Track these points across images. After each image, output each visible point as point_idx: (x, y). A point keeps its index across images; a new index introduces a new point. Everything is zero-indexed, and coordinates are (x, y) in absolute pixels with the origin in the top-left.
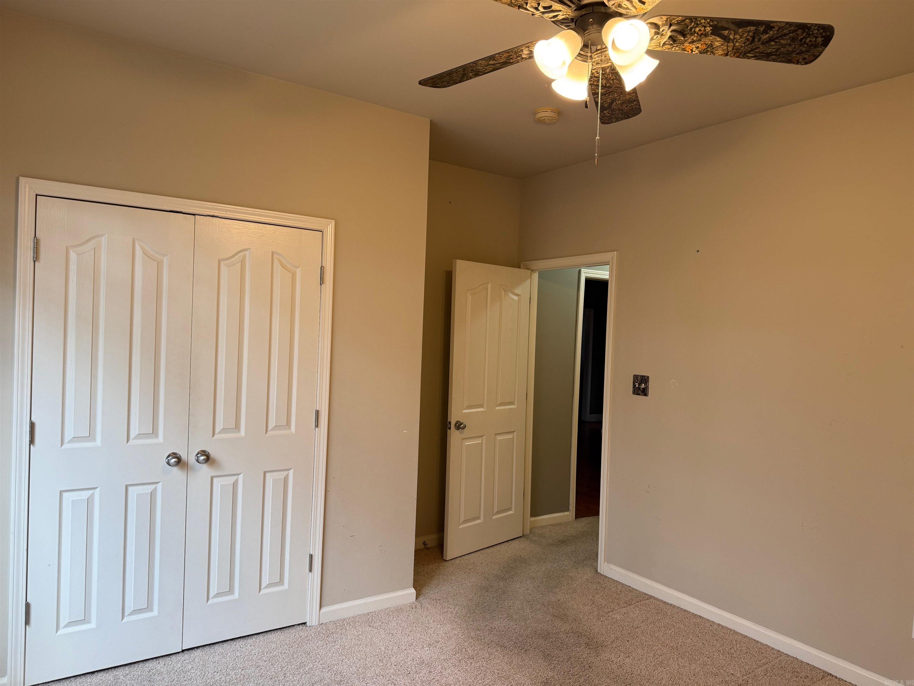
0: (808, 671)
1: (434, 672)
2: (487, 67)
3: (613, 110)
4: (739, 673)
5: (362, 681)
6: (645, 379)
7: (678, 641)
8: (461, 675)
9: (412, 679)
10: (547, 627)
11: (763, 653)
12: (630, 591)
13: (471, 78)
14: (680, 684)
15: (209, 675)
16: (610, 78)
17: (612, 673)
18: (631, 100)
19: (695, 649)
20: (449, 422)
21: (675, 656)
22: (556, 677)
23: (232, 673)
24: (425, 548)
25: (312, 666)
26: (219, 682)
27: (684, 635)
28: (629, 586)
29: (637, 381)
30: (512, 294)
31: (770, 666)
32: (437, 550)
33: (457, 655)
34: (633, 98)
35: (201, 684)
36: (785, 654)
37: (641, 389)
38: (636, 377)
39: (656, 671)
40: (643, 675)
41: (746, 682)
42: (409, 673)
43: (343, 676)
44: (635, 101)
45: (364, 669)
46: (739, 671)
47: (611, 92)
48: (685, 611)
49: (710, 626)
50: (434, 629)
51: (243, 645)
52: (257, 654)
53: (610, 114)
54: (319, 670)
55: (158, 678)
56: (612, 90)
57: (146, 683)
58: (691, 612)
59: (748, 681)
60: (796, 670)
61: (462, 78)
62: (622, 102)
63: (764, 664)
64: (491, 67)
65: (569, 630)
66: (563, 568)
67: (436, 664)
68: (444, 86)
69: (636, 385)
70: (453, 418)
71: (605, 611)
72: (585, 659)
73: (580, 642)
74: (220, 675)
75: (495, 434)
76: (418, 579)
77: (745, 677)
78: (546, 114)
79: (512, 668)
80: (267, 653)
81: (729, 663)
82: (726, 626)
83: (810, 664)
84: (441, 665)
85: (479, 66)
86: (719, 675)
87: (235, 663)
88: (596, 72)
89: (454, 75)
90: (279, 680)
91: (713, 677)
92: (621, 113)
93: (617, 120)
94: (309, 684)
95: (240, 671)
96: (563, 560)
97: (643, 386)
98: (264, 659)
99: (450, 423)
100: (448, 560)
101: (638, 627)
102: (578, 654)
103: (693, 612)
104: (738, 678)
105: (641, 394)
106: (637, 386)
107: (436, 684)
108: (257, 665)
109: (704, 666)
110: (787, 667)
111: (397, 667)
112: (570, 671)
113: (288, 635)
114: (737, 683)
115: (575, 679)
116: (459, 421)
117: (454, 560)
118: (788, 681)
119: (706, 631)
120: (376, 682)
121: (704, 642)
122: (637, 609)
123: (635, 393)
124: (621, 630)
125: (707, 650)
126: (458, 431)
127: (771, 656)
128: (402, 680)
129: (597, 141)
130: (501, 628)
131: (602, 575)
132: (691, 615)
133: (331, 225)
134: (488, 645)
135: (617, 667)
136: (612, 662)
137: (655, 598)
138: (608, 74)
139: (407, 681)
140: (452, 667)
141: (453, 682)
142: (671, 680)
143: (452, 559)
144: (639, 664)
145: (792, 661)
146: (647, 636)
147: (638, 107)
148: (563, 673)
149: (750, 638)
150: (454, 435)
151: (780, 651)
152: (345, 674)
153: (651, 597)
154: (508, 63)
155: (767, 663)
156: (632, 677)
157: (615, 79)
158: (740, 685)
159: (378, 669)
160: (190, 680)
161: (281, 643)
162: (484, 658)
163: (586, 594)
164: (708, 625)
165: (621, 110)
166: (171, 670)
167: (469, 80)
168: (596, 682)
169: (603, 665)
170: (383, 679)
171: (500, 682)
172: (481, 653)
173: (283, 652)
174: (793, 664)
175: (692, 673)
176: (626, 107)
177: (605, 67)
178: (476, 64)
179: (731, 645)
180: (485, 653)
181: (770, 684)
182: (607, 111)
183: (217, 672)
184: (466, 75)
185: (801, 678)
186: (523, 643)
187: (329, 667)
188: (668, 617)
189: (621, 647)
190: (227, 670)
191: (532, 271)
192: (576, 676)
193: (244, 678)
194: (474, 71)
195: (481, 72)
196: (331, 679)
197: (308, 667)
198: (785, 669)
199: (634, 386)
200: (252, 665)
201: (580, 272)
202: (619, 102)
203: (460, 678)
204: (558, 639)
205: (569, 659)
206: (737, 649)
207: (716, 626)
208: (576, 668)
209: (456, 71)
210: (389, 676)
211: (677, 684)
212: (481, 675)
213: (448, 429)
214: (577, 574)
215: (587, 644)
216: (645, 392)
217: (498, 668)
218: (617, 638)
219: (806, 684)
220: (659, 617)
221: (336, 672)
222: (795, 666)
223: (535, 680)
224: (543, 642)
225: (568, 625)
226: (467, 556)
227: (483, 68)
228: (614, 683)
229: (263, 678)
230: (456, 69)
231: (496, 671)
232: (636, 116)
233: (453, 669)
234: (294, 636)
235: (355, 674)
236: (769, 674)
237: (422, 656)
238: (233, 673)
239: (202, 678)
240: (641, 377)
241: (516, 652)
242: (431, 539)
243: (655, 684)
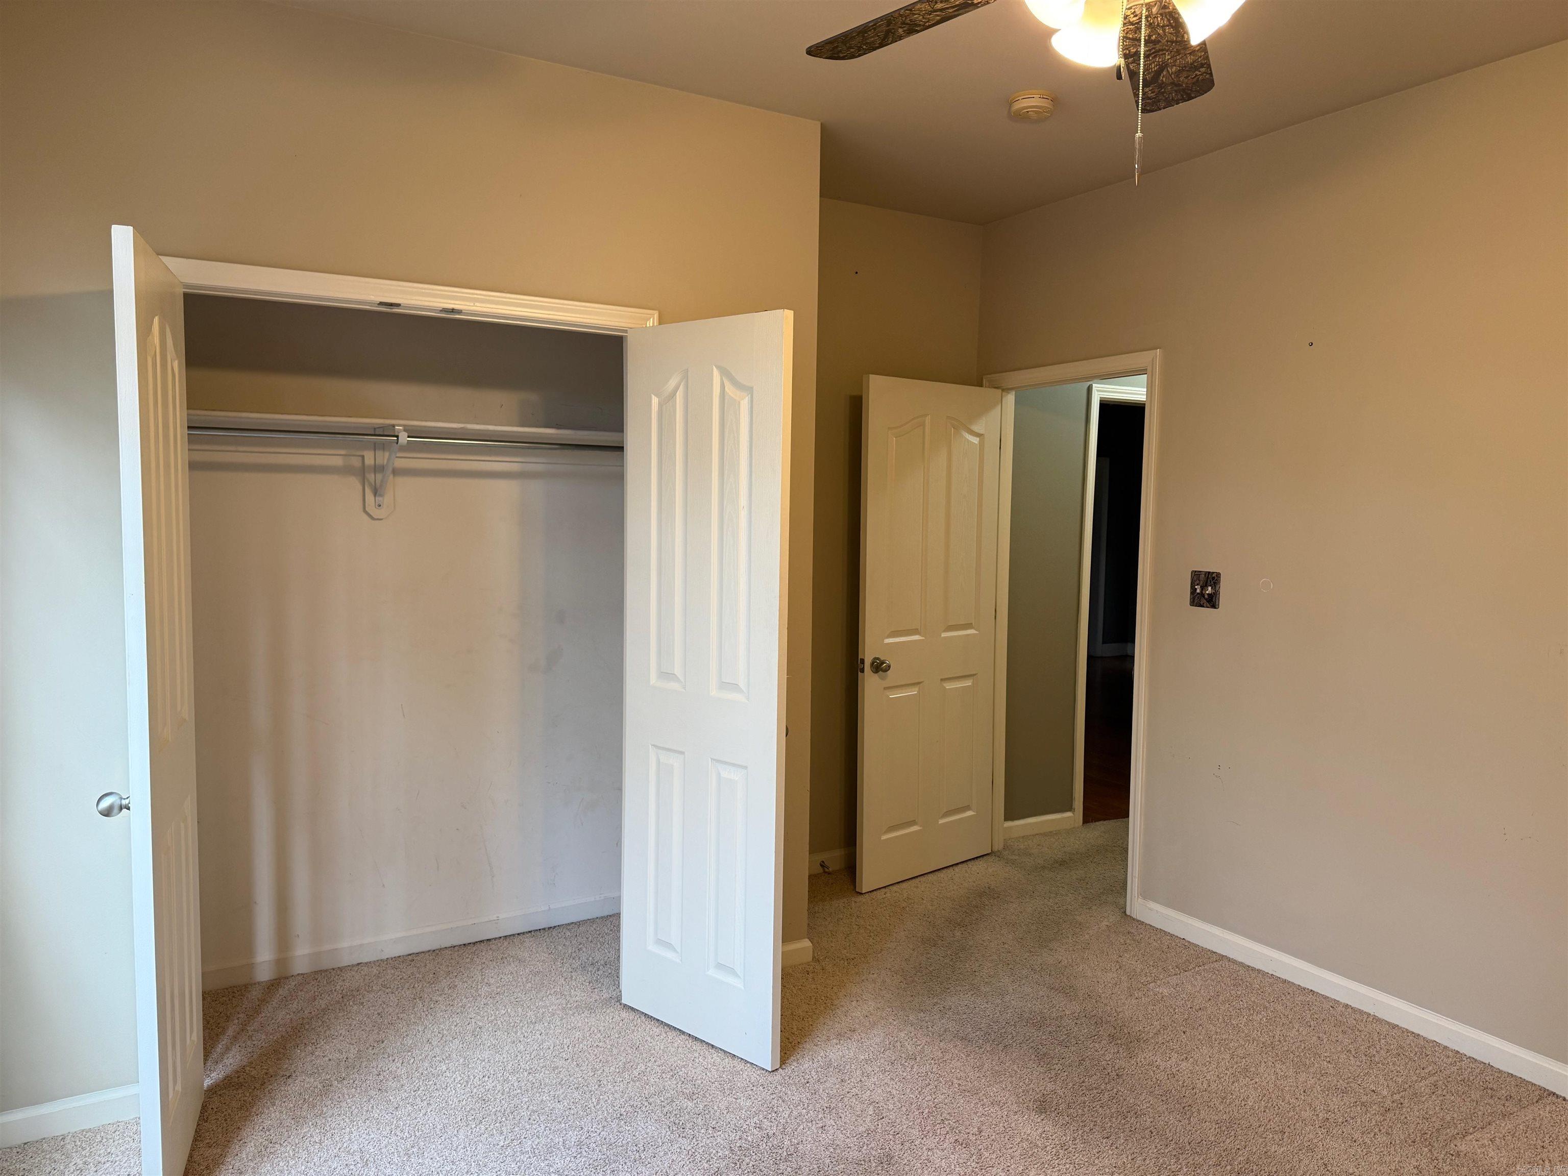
0: (1512, 1088)
1: (849, 1082)
2: (930, 14)
3: (1162, 85)
4: (1385, 1090)
5: (729, 1095)
6: (1213, 578)
7: (1275, 1033)
8: (895, 1086)
9: (813, 1091)
10: (1041, 1007)
11: (1428, 1055)
12: (1186, 947)
13: (900, 38)
14: (1280, 1107)
15: (475, 1080)
16: (1158, 23)
17: (1158, 1086)
18: (1196, 64)
19: (1305, 1048)
20: (861, 659)
21: (1270, 1058)
22: (1060, 1092)
23: (513, 1079)
24: (825, 872)
25: (643, 1068)
26: (492, 1092)
27: (1285, 1022)
28: (1184, 939)
29: (1198, 582)
30: (968, 433)
31: (1442, 1078)
32: (844, 875)
33: (887, 1053)
34: (1200, 60)
35: (463, 1095)
36: (1470, 1057)
37: (1206, 596)
38: (1196, 575)
39: (1237, 1084)
40: (1214, 1091)
41: (1399, 1105)
42: (808, 1082)
43: (696, 1086)
44: (1202, 66)
45: (732, 1075)
46: (1385, 1087)
47: (1160, 50)
48: (1285, 981)
49: (1331, 1008)
50: (847, 1009)
51: (529, 1033)
52: (552, 1048)
53: (1154, 94)
54: (655, 1075)
55: (394, 1085)
56: (1161, 48)
57: (375, 1093)
58: (1295, 984)
59: (1402, 1104)
60: (1489, 1087)
61: (884, 39)
62: (1179, 70)
63: (1430, 1074)
64: (938, 15)
65: (1079, 1013)
66: (1065, 907)
67: (852, 1068)
68: (853, 57)
69: (1196, 589)
70: (869, 653)
71: (1142, 981)
72: (1109, 1062)
73: (1100, 1033)
74: (493, 1082)
75: (942, 680)
76: (815, 925)
77: (1396, 1097)
78: (1031, 101)
79: (983, 1076)
80: (569, 1046)
81: (1366, 1072)
82: (1360, 1008)
83: (1515, 1076)
84: (860, 1069)
85: (916, 14)
86: (1350, 1092)
87: (516, 1061)
88: (1133, 13)
89: (869, 33)
90: (591, 1091)
91: (1339, 1096)
92: (1176, 91)
93: (1169, 103)
94: (640, 1098)
95: (526, 1075)
96: (1064, 893)
97: (1209, 590)
98: (565, 1056)
99: (863, 661)
100: (865, 893)
101: (1200, 1009)
102: (1097, 1053)
103: (1299, 984)
104: (1384, 1097)
105: (1205, 605)
106: (1198, 591)
107: (854, 1101)
108: (553, 1065)
109: (1322, 1076)
110: (1473, 1080)
111: (786, 1071)
112: (1083, 1082)
113: (602, 1016)
114: (1382, 1107)
115: (1092, 1095)
116: (878, 659)
117: (875, 892)
118: (1475, 1105)
119: (1323, 1016)
120: (752, 1096)
121: (1321, 1035)
122: (1199, 977)
123: (1196, 601)
124: (1171, 1013)
125: (1326, 1050)
126: (876, 675)
127: (1442, 1061)
128: (795, 1094)
129: (1137, 141)
130: (961, 1009)
131: (1134, 919)
132: (1295, 990)
133: (651, 319)
134: (940, 1036)
135: (1166, 1075)
136: (1158, 1067)
137: (1229, 960)
138: (1155, 17)
139: (804, 1095)
140: (880, 1074)
141: (882, 1098)
142: (1263, 1099)
143: (870, 892)
144: (1206, 1071)
145: (1483, 1069)
146: (1219, 1025)
147: (1208, 78)
148: (1071, 1085)
149: (1404, 1028)
150: (870, 683)
151: (1459, 1052)
152: (700, 1082)
153: (1223, 957)
154: (970, 6)
155: (1437, 1072)
156: (1194, 1094)
157: (1168, 26)
158: (1389, 1110)
159: (754, 1074)
160: (446, 1089)
161: (590, 1030)
162: (934, 1059)
163: (1107, 952)
164: (1326, 1006)
165: (1176, 85)
166: (413, 1072)
167: (896, 41)
168: (1131, 1102)
169: (1142, 1073)
170: (764, 1091)
171: (963, 1099)
172: (928, 1049)
173: (595, 1045)
174: (1484, 1074)
175: (1300, 1088)
176: (1186, 77)
177: (1150, 3)
178: (911, 10)
179: (1369, 1041)
180: (934, 1050)
181: (1442, 1109)
182: (1151, 88)
183: (489, 1077)
184: (892, 33)
185: (1499, 1098)
186: (1001, 1035)
187: (672, 1070)
188: (1254, 992)
189: (1173, 1042)
190: (505, 1073)
191: (1003, 390)
192: (1095, 1091)
193: (532, 1086)
194: (907, 24)
195: (920, 25)
196: (677, 1091)
197: (638, 1070)
198: (1470, 1084)
199: (1193, 590)
200: (546, 1066)
201: (1089, 390)
202: (1174, 69)
203: (894, 1092)
204: (1061, 1028)
205: (1082, 1062)
206: (1381, 1049)
207: (1340, 1008)
208: (1095, 1077)
209: (874, 25)
210: (774, 1087)
211: (1274, 1107)
212: (931, 1087)
213: (859, 673)
214: (1089, 917)
215: (1112, 1037)
216: (1214, 600)
217: (959, 1076)
218: (1165, 1028)
219: (1509, 1109)
220: (1238, 992)
221: (684, 1079)
222: (1487, 1078)
223: (1023, 1097)
224: (1035, 1033)
225: (1077, 1004)
226: (897, 885)
227: (923, 18)
228: (1161, 1104)
229: (564, 1088)
230: (876, 21)
231: (955, 1081)
232: (1203, 94)
233: (881, 1077)
234: (612, 1019)
235: (716, 1083)
236: (1440, 1092)
237: (828, 1055)
238: (515, 1078)
239: (465, 1086)
240: (1205, 575)
241: (988, 1049)
242: (834, 858)
243: (1235, 1105)
